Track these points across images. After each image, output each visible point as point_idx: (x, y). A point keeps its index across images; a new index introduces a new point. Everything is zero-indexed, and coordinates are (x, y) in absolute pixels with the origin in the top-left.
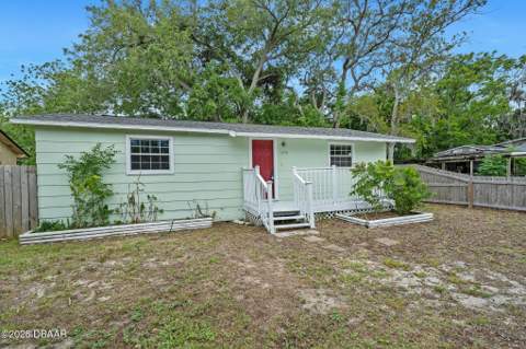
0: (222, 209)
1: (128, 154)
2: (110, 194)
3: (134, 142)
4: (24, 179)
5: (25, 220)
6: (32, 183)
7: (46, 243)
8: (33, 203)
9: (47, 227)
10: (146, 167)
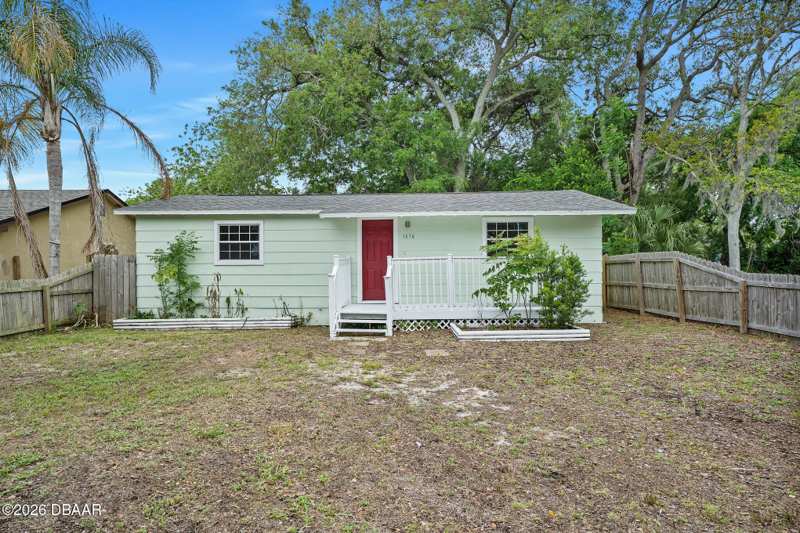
0: (321, 310)
1: (217, 242)
2: (196, 286)
3: (223, 229)
4: (126, 269)
5: (126, 308)
6: (132, 272)
7: (133, 330)
8: (132, 292)
9: (140, 316)
10: (235, 256)
